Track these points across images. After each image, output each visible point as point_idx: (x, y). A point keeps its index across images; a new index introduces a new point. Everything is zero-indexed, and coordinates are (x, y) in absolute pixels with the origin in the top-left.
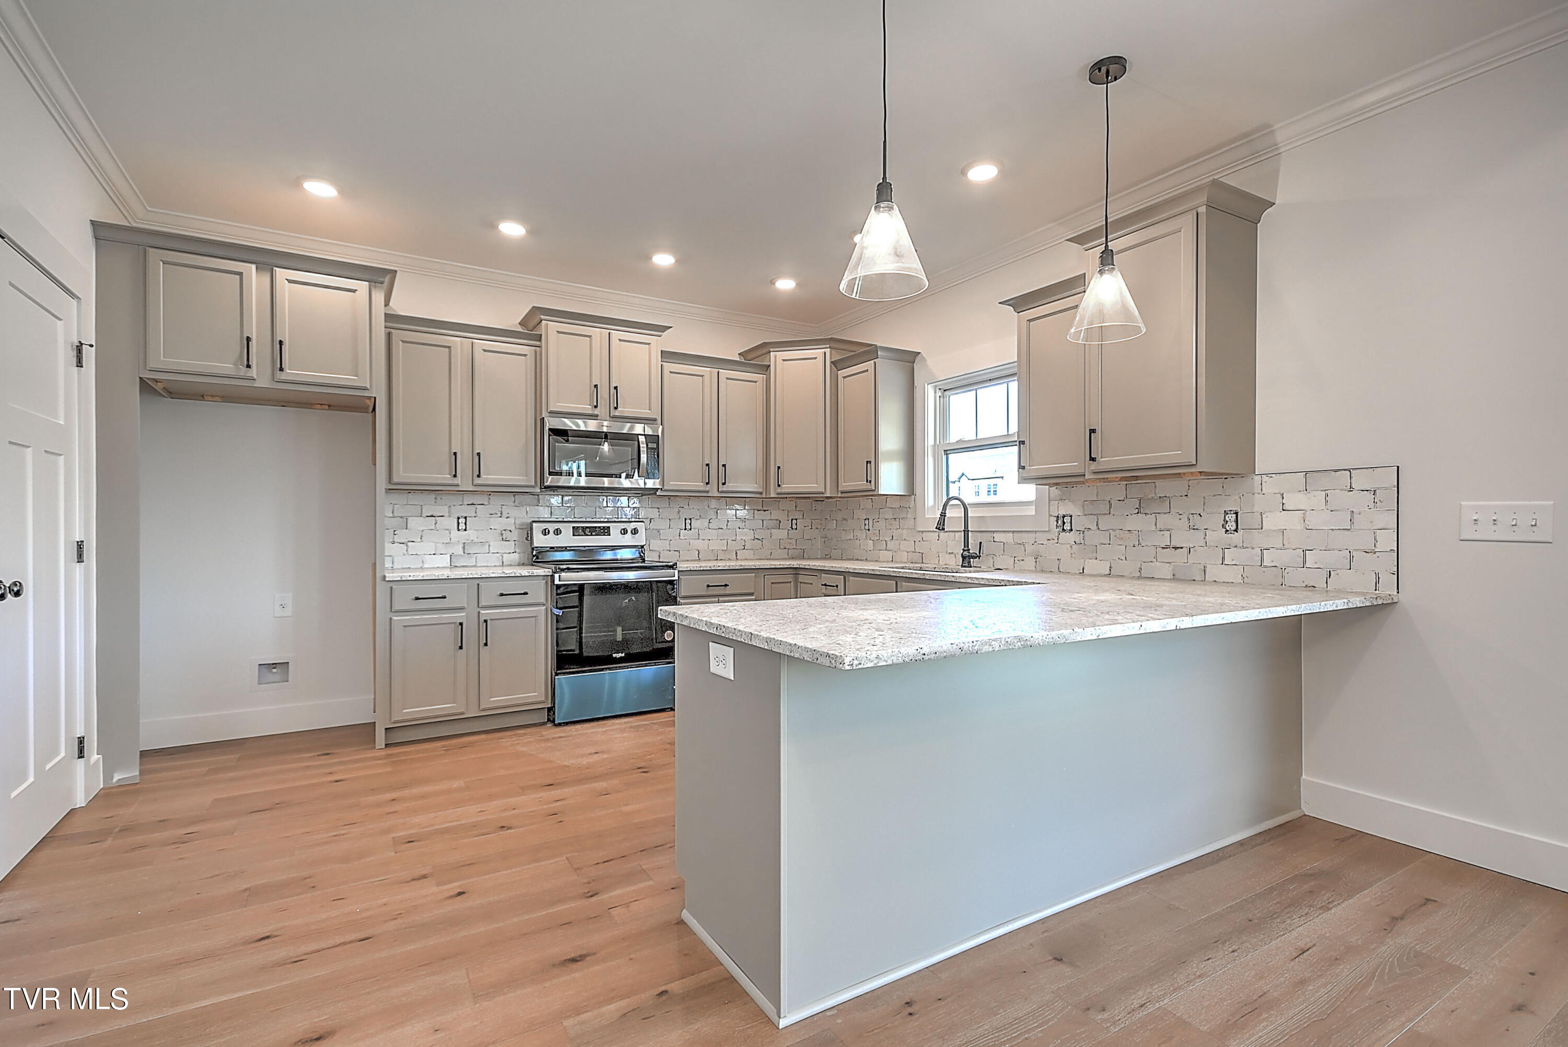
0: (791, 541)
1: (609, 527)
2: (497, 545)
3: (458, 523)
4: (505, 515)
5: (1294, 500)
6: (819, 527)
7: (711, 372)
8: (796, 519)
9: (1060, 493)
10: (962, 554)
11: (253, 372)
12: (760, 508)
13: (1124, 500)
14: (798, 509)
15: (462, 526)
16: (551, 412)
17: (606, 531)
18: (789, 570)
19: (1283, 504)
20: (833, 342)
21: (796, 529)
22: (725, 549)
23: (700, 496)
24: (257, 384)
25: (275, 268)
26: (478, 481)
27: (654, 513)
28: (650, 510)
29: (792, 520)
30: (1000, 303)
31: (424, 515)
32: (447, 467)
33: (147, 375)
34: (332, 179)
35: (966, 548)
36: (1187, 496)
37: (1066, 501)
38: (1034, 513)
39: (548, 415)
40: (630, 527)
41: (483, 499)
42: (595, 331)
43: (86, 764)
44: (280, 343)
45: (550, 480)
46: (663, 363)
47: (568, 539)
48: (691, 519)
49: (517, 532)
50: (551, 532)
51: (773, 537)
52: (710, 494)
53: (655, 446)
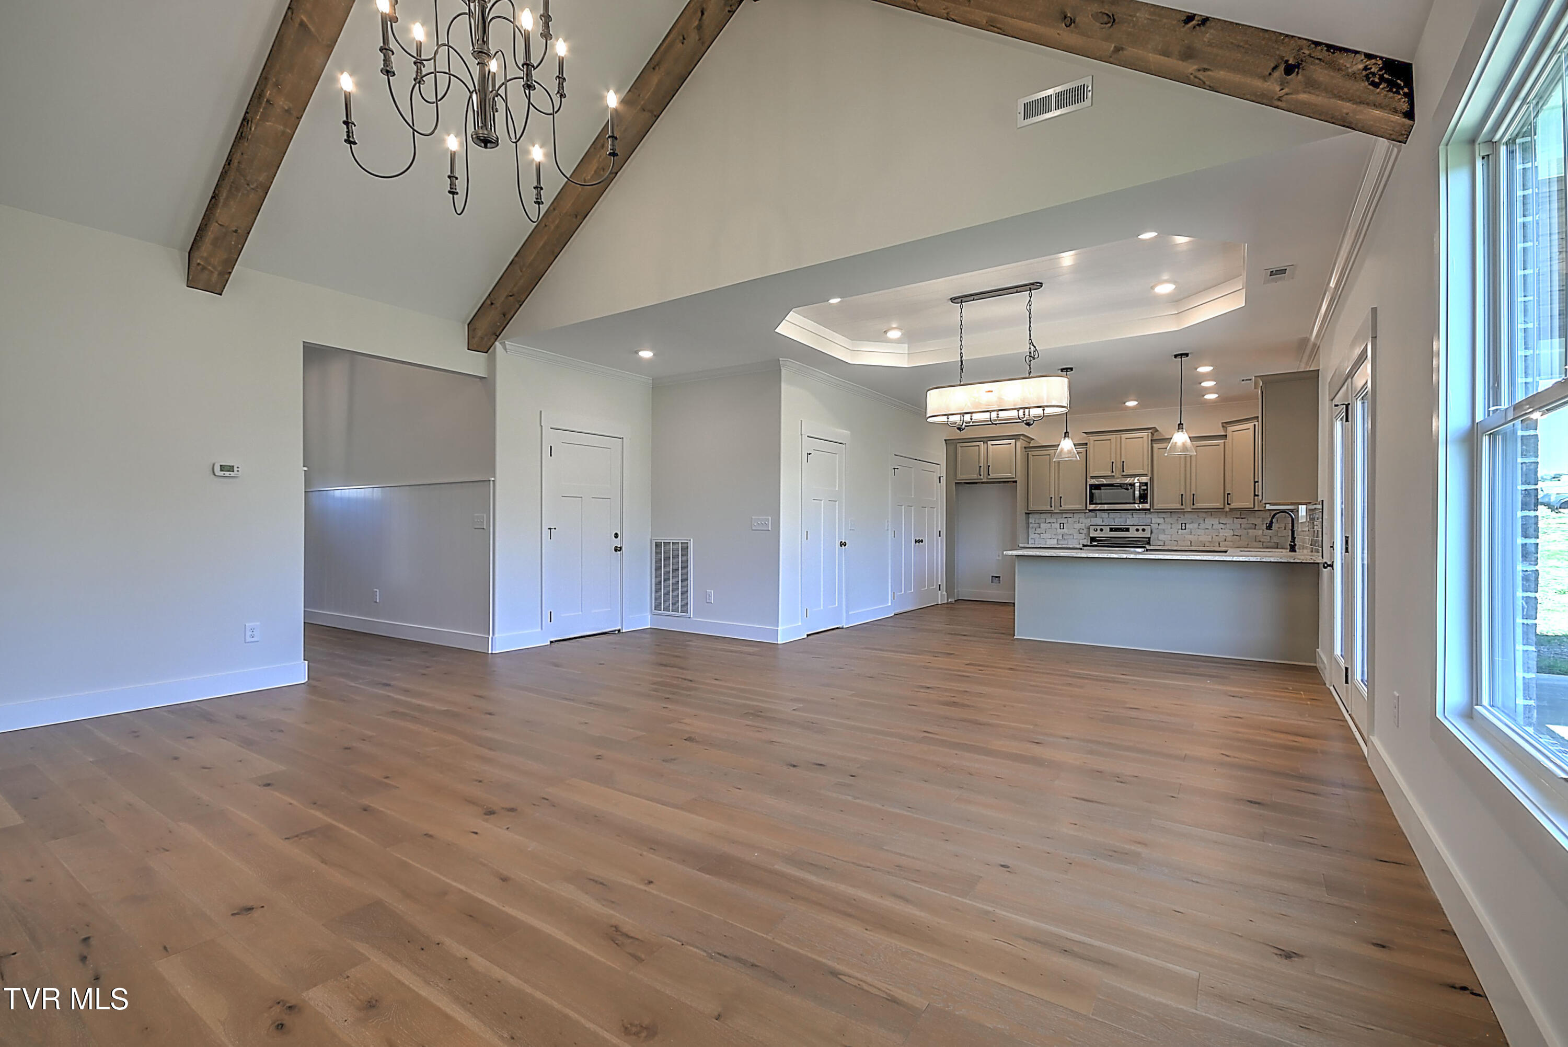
1: (1129, 528)
2: (1076, 535)
3: (1060, 526)
4: (1080, 522)
11: (982, 476)
12: (1239, 516)
15: (1062, 527)
17: (1128, 530)
22: (1210, 540)
23: (1180, 511)
24: (983, 480)
25: (989, 442)
26: (1061, 508)
27: (1161, 521)
28: (1158, 519)
31: (1047, 522)
32: (1049, 504)
33: (956, 482)
39: (1090, 478)
40: (1140, 528)
41: (1071, 515)
42: (1113, 437)
43: (941, 593)
44: (989, 466)
45: (1092, 507)
46: (1154, 445)
47: (1107, 533)
48: (1185, 524)
49: (1085, 530)
50: (1099, 530)
51: (1250, 534)
52: (1185, 510)
53: (1145, 488)
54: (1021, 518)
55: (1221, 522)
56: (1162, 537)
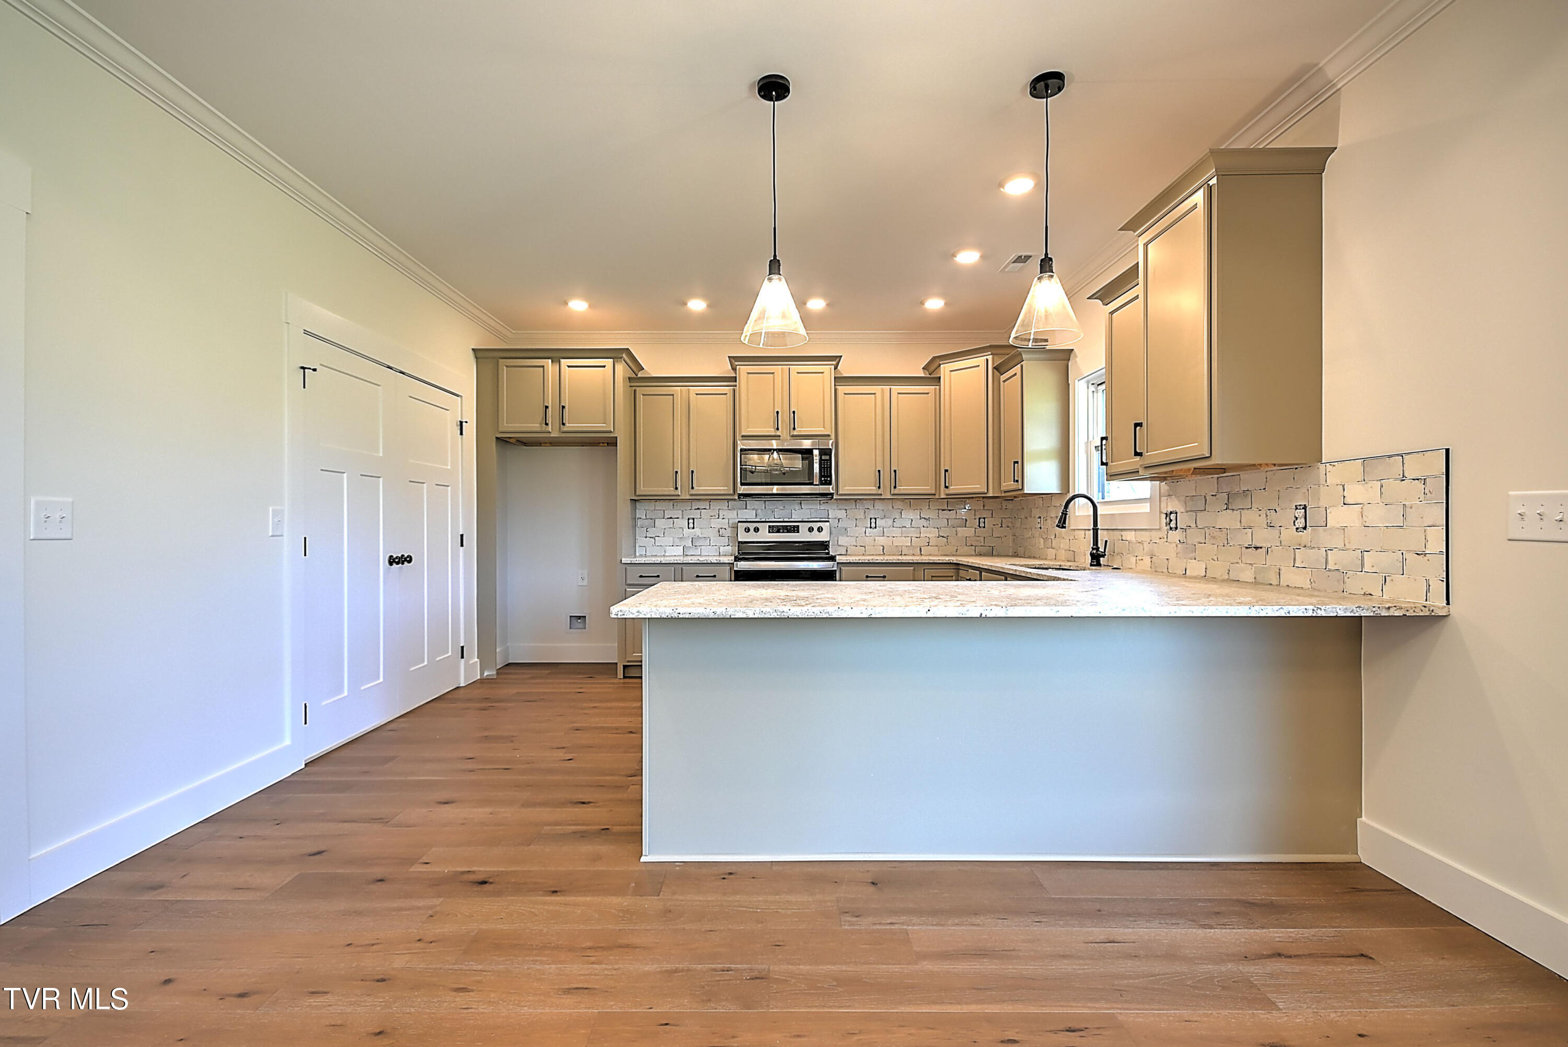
0: (978, 538)
1: (798, 526)
2: (715, 540)
3: (689, 523)
4: (721, 517)
5: (1355, 492)
6: (1010, 525)
7: (882, 390)
8: (984, 518)
9: (1168, 488)
10: (1091, 553)
11: (550, 428)
13: (1216, 495)
14: (985, 508)
15: (691, 525)
16: (743, 436)
17: (795, 529)
18: (952, 565)
19: (1344, 497)
20: (993, 349)
21: (984, 527)
22: (909, 545)
23: (875, 499)
24: (552, 435)
25: (562, 360)
26: (693, 492)
27: (841, 514)
28: (839, 511)
29: (980, 519)
30: (1088, 298)
31: (666, 517)
32: (672, 483)
33: (499, 436)
34: (586, 298)
35: (1095, 547)
36: (1264, 489)
37: (1173, 497)
38: (1148, 510)
39: (741, 438)
40: (816, 526)
41: (706, 505)
42: (777, 369)
43: (466, 664)
44: (563, 407)
45: (742, 490)
46: (837, 387)
47: (765, 536)
48: (875, 519)
49: (729, 530)
50: (752, 530)
51: (959, 535)
52: (882, 497)
53: (827, 457)
54: (623, 507)
55: (922, 516)
56: (843, 540)
